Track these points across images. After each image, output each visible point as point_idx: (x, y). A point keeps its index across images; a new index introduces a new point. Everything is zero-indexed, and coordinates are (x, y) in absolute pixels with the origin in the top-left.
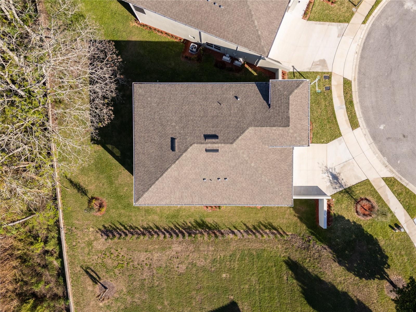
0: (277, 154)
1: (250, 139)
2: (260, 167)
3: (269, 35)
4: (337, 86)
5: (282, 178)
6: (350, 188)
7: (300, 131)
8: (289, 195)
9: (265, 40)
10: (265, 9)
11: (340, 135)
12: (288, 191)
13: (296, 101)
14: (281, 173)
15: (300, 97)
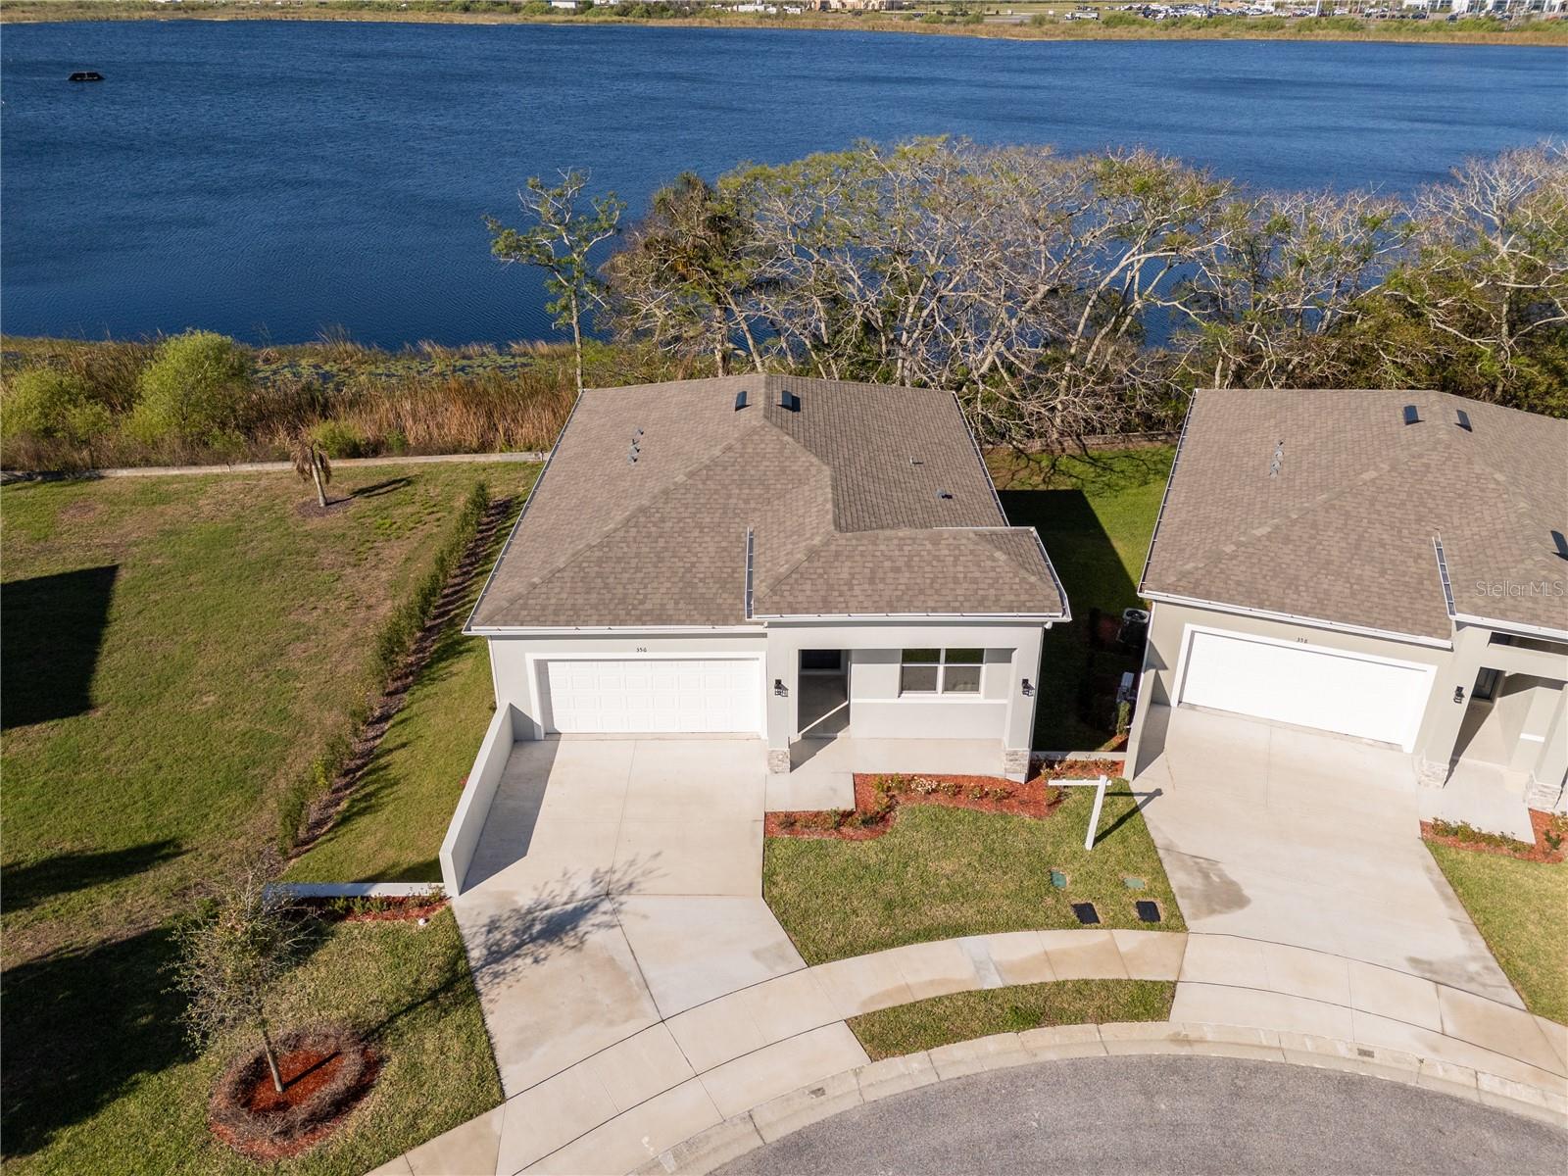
0: (719, 564)
1: (783, 471)
2: (666, 503)
3: (1239, 583)
4: (1113, 950)
5: (606, 586)
6: (471, 996)
7: (821, 576)
8: (525, 613)
9: (1209, 572)
10: (1335, 552)
11: (815, 956)
12: (544, 608)
13: (956, 559)
14: (631, 580)
15: (977, 575)
